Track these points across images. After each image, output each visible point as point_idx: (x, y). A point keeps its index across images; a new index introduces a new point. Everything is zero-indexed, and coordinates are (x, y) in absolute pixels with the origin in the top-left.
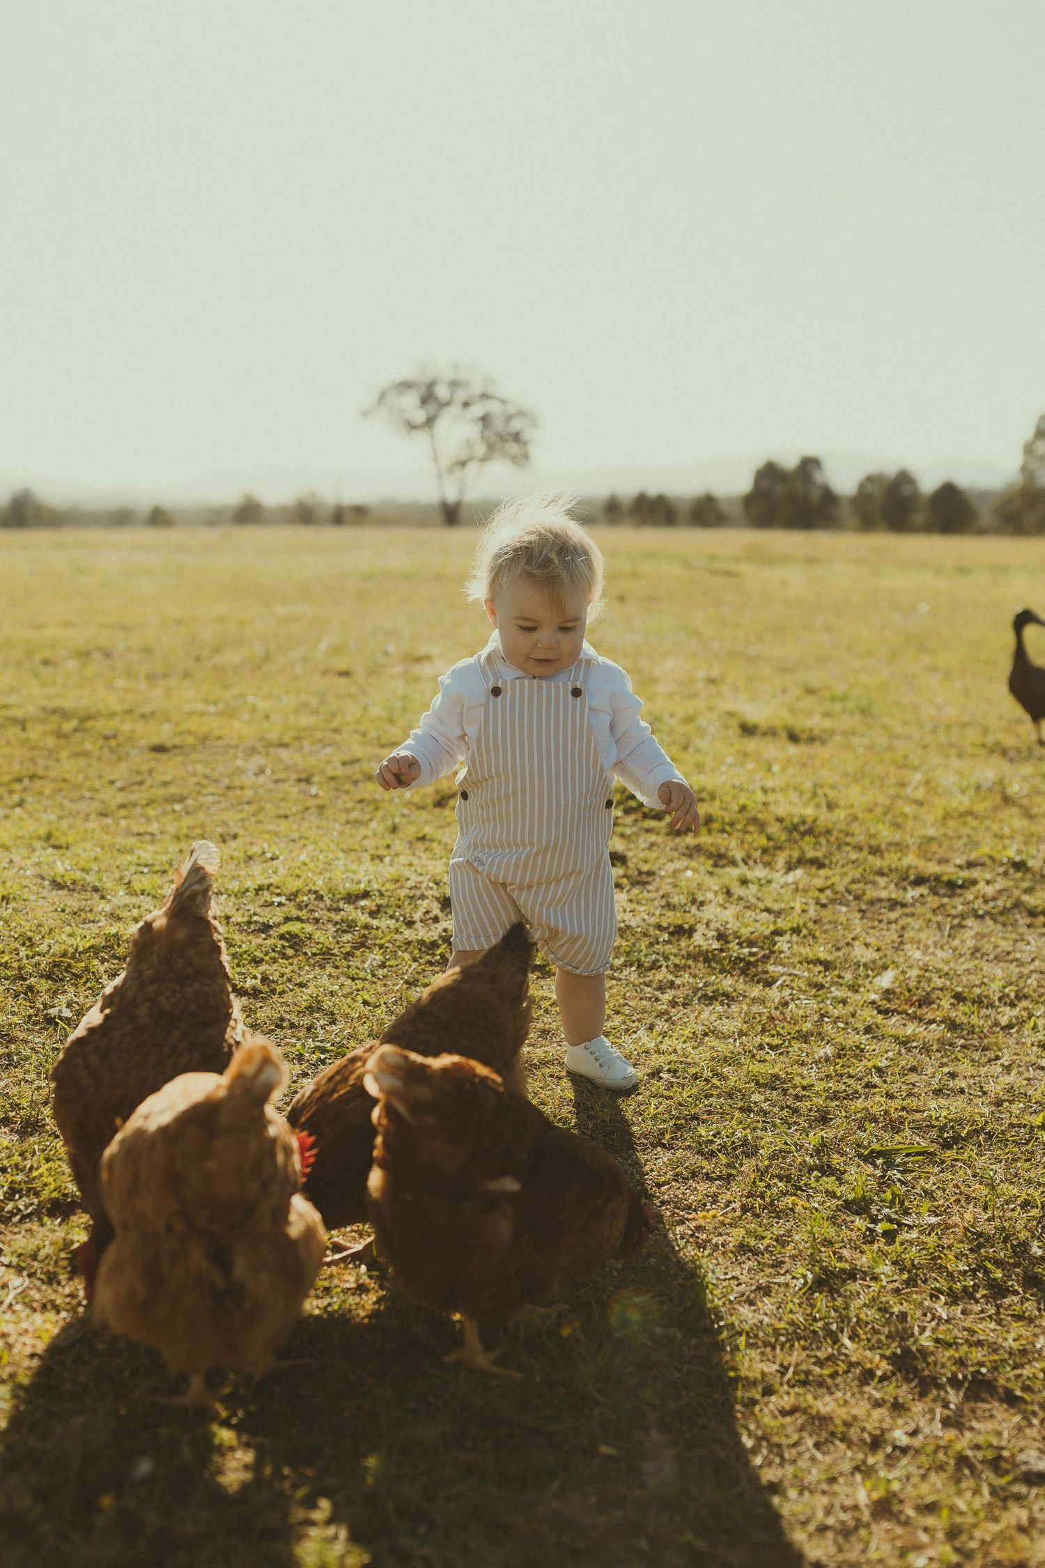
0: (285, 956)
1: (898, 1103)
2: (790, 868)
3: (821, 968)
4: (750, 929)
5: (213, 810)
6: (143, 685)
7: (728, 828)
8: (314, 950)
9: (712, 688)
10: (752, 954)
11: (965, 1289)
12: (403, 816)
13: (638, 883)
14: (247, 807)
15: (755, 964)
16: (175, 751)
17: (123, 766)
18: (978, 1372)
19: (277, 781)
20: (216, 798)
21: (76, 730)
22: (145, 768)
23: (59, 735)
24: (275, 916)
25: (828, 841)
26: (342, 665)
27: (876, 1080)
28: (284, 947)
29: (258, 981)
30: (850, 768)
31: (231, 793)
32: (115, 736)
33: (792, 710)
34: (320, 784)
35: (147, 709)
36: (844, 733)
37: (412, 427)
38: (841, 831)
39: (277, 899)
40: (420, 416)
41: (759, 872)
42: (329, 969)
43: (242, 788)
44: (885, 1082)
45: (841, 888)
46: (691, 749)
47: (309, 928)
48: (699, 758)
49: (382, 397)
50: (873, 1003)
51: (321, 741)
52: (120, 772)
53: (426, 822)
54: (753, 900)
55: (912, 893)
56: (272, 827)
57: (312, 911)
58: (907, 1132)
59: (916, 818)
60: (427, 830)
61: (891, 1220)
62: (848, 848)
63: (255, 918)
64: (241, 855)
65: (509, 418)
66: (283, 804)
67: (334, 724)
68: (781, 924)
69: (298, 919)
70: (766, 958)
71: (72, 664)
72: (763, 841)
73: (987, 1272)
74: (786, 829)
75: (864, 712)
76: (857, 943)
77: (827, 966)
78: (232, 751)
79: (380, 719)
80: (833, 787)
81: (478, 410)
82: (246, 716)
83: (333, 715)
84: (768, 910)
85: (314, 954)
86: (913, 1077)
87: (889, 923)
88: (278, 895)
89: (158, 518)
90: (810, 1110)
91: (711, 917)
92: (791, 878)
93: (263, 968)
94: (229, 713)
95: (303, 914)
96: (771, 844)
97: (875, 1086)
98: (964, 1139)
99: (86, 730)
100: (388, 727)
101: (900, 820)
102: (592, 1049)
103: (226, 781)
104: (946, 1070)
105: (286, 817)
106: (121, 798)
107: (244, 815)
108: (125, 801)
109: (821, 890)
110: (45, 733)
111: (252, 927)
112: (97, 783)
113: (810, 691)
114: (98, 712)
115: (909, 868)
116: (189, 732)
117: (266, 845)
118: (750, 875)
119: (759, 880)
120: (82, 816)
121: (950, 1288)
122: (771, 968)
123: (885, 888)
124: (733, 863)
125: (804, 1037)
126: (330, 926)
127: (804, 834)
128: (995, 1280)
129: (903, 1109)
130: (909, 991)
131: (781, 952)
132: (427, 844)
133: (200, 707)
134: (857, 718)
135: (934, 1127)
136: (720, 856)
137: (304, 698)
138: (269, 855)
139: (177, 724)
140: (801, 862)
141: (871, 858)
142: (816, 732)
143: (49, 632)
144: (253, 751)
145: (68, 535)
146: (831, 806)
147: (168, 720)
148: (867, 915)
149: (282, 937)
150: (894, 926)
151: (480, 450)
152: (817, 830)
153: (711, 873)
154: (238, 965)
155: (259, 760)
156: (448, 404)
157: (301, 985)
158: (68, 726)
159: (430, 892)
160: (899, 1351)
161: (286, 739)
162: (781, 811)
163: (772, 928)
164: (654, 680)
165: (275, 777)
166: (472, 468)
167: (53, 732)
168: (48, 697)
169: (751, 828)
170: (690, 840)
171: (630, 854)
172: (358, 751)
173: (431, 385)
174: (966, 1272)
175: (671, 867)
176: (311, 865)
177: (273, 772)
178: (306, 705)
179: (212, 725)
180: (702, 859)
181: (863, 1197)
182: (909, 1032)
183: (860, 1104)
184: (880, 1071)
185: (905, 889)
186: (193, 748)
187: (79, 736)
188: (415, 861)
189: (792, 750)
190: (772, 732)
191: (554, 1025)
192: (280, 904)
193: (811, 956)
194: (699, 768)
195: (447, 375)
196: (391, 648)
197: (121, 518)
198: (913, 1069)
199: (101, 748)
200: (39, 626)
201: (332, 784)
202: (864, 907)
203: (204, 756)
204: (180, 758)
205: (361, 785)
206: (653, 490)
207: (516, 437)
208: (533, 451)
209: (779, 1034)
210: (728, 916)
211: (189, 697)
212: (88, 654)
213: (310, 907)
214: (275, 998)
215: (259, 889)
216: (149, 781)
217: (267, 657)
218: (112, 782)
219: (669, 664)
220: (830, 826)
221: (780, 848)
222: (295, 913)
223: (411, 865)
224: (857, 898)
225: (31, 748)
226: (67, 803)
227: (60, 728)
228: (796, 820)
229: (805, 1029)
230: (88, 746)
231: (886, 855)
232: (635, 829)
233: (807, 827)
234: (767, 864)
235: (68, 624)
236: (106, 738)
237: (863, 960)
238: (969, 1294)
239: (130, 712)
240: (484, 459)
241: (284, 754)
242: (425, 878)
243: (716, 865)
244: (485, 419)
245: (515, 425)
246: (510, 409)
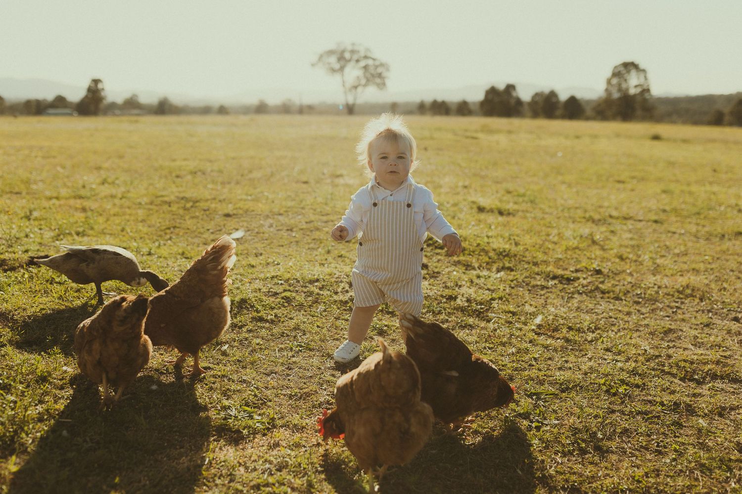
0: (284, 306)
1: (543, 373)
2: (498, 271)
3: (511, 315)
4: (481, 298)
5: (251, 242)
6: (219, 187)
7: (472, 253)
8: (296, 304)
9: (465, 190)
10: (481, 308)
11: (569, 451)
12: (332, 246)
13: (433, 277)
14: (265, 241)
15: (482, 313)
16: (234, 216)
17: (212, 223)
18: (574, 485)
19: (278, 230)
20: (253, 237)
21: (192, 207)
22: (222, 223)
23: (185, 209)
24: (279, 289)
25: (515, 260)
26: (305, 179)
27: (534, 363)
28: (283, 302)
29: (273, 317)
30: (525, 227)
31: (259, 235)
32: (208, 210)
33: (501, 201)
34: (296, 231)
35: (222, 198)
36: (523, 211)
37: (334, 71)
38: (521, 255)
39: (280, 282)
40: (337, 66)
41: (485, 273)
42: (302, 312)
43: (263, 233)
44: (537, 364)
45: (520, 280)
46: (456, 218)
47: (294, 294)
48: (460, 222)
49: (321, 57)
50: (533, 330)
51: (296, 213)
52: (211, 226)
53: (342, 249)
54: (482, 285)
55: (551, 283)
56: (276, 250)
57: (295, 287)
58: (546, 385)
59: (553, 250)
60: (343, 253)
61: (538, 422)
62: (524, 263)
63: (272, 290)
64: (264, 262)
65: (376, 67)
66: (281, 240)
67: (302, 206)
68: (494, 295)
69: (289, 290)
70: (487, 310)
71: (189, 177)
72: (487, 259)
73: (579, 444)
74: (497, 254)
75: (532, 202)
76: (527, 304)
77: (514, 314)
78: (258, 216)
79: (321, 203)
80: (518, 236)
81: (363, 63)
82: (264, 201)
83: (301, 201)
84: (488, 289)
85: (296, 306)
86: (549, 362)
87: (541, 295)
88: (281, 280)
89: (222, 110)
90: (505, 375)
91: (464, 292)
92: (499, 275)
93: (275, 311)
94: (256, 200)
95: (291, 288)
96: (490, 260)
97: (533, 366)
98: (571, 389)
99: (196, 207)
100: (325, 207)
101: (547, 251)
103: (256, 230)
104: (564, 359)
105: (282, 246)
106: (212, 237)
107: (264, 245)
108: (214, 238)
109: (512, 281)
110: (179, 208)
111: (270, 293)
112: (202, 230)
113: (509, 192)
114: (201, 199)
115: (550, 271)
116: (240, 208)
117: (274, 258)
118: (481, 274)
119: (485, 276)
120: (196, 244)
121: (563, 450)
122: (490, 315)
123: (539, 280)
124: (474, 269)
125: (503, 344)
126: (303, 294)
127: (505, 256)
128: (582, 447)
129: (545, 375)
130: (549, 325)
131: (494, 308)
132: (343, 259)
133: (244, 197)
134: (529, 205)
135: (558, 383)
136: (468, 266)
137: (289, 193)
138: (276, 263)
139: (235, 205)
140: (503, 268)
141: (533, 267)
142: (511, 211)
143: (178, 163)
144: (267, 217)
145: (183, 118)
146: (517, 244)
147: (231, 203)
148: (532, 292)
149: (283, 298)
150: (543, 297)
151: (363, 81)
152: (510, 256)
153: (464, 273)
154: (265, 310)
155: (270, 221)
156: (350, 61)
157: (291, 319)
158: (189, 205)
159: (345, 280)
160: (541, 475)
161: (282, 212)
162: (495, 246)
163: (490, 297)
164: (440, 187)
165: (277, 228)
166: (360, 89)
167: (182, 207)
168: (180, 192)
169: (482, 254)
170: (455, 258)
171: (429, 264)
172: (312, 218)
173: (343, 52)
174: (570, 444)
175: (447, 270)
176: (294, 267)
177: (276, 226)
178: (289, 196)
179: (250, 205)
180: (460, 267)
181: (527, 412)
182: (548, 343)
183: (526, 373)
184: (535, 359)
185: (548, 281)
186: (242, 215)
187: (193, 209)
188: (338, 266)
189: (500, 219)
190: (491, 211)
191: (397, 337)
192: (281, 284)
193: (507, 310)
194: (459, 227)
195: (349, 48)
196: (325, 171)
197: (206, 111)
198: (550, 359)
199: (203, 215)
200: (174, 160)
201: (302, 232)
202: (530, 288)
203: (245, 219)
204: (237, 220)
205: (314, 232)
206: (440, 99)
207: (380, 75)
208: (387, 82)
209: (493, 343)
210: (471, 292)
211: (239, 192)
212: (195, 173)
213: (294, 285)
214: (280, 324)
215: (273, 277)
216: (224, 230)
217: (272, 175)
218: (208, 230)
219: (447, 179)
220: (516, 253)
221: (494, 262)
222: (288, 288)
223: (336, 268)
224: (527, 284)
225: (173, 215)
226: (190, 239)
227: (185, 206)
228: (501, 250)
229: (504, 341)
230: (197, 214)
231: (540, 266)
232: (431, 253)
233: (506, 253)
234: (489, 269)
235: (185, 160)
236: (205, 210)
237: (529, 312)
238: (571, 453)
239: (214, 199)
240: (365, 85)
241: (280, 218)
242: (343, 274)
243: (466, 269)
244: (366, 68)
245: (379, 70)
246: (377, 63)
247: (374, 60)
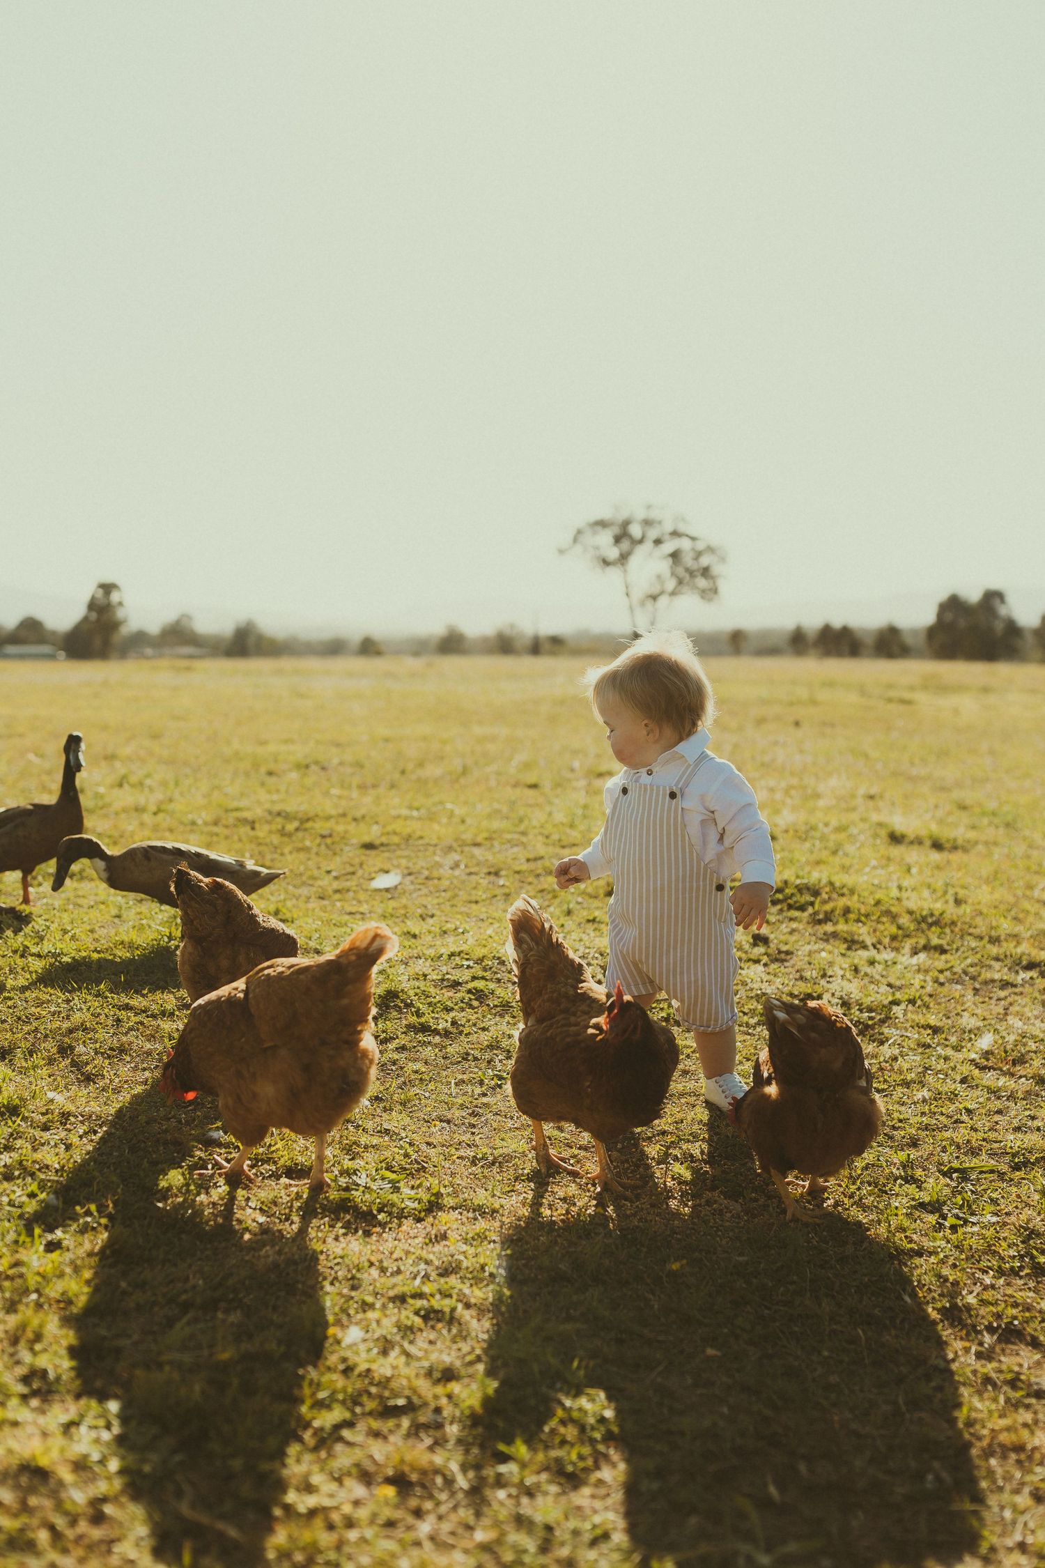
0: (471, 1007)
1: (980, 1135)
2: (915, 952)
3: (929, 1031)
4: (870, 999)
5: (415, 895)
6: (355, 794)
7: (863, 919)
8: (496, 1003)
9: (871, 803)
10: (871, 1018)
11: (1012, 1268)
12: (578, 903)
13: (777, 960)
14: (443, 894)
15: (872, 1027)
16: (382, 848)
17: (338, 859)
19: (470, 874)
20: (418, 887)
21: (297, 829)
22: (357, 861)
23: (283, 833)
24: (464, 975)
25: (952, 931)
26: (532, 779)
27: (965, 1118)
28: (470, 999)
29: (449, 1024)
30: (984, 873)
31: (431, 883)
32: (330, 836)
33: (941, 822)
34: (507, 876)
35: (358, 814)
36: (986, 843)
37: (606, 563)
38: (965, 923)
39: (466, 963)
40: (613, 553)
41: (887, 955)
42: (507, 1018)
43: (439, 879)
44: (971, 1119)
45: (958, 969)
46: (840, 853)
47: (492, 986)
48: (847, 862)
49: (578, 535)
50: (973, 1061)
51: (509, 841)
52: (335, 864)
53: (597, 908)
54: (878, 977)
55: (1024, 975)
56: (463, 909)
57: (496, 973)
58: (984, 1156)
59: (1037, 914)
60: (597, 913)
61: (958, 1217)
62: (969, 938)
63: (447, 976)
64: (437, 930)
65: (699, 554)
66: (474, 892)
67: (522, 828)
68: (898, 995)
69: (483, 978)
70: (883, 1021)
71: (294, 775)
72: (894, 930)
73: (1033, 1257)
74: (916, 920)
75: (1008, 825)
76: (965, 1014)
77: (936, 1030)
78: (431, 849)
79: (563, 824)
80: (964, 887)
82: (444, 820)
83: (521, 820)
84: (890, 985)
85: (496, 1006)
86: (997, 1118)
87: (999, 999)
88: (467, 959)
89: (369, 648)
90: (904, 1137)
91: (837, 987)
92: (915, 960)
93: (452, 1014)
94: (432, 817)
95: (488, 974)
96: (900, 932)
97: (963, 1122)
98: (1033, 1164)
99: (306, 830)
100: (568, 831)
101: (1021, 916)
102: (721, 1083)
103: (426, 873)
104: (1027, 1113)
105: (477, 902)
106: (336, 885)
107: (441, 900)
108: (340, 887)
109: (941, 972)
110: (270, 832)
111: (446, 983)
112: (316, 873)
113: (963, 807)
114: (316, 815)
115: (1023, 954)
116: (395, 833)
117: (458, 923)
118: (878, 957)
119: (886, 962)
120: (303, 898)
121: (1000, 1267)
122: (886, 1031)
123: (999, 971)
124: (865, 947)
125: (907, 1084)
126: (510, 985)
127: (931, 925)
128: (1039, 1263)
129: (984, 1140)
130: (1006, 1052)
131: (896, 1018)
132: (596, 925)
133: (405, 812)
134: (1001, 831)
135: (1008, 1154)
136: (853, 942)
137: (496, 806)
138: (461, 930)
139: (384, 826)
140: (926, 948)
141: (989, 946)
142: (960, 842)
143: (272, 748)
144: (450, 849)
145: (286, 663)
146: (959, 902)
147: (377, 823)
148: (980, 993)
149: (469, 992)
150: (1003, 1002)
151: (671, 584)
152: (943, 922)
153: (843, 955)
154: (433, 1012)
155: (455, 857)
156: (641, 541)
157: (484, 1029)
158: (291, 827)
159: (595, 962)
160: (948, 1305)
161: (479, 839)
162: (912, 905)
163: (890, 998)
165: (468, 871)
166: (663, 601)
167: (279, 831)
168: (273, 802)
169: (884, 919)
170: (829, 928)
171: (772, 937)
172: (541, 850)
173: (626, 524)
174: (1015, 1257)
175: (808, 948)
176: (496, 938)
177: (466, 866)
178: (498, 811)
179: (414, 827)
180: (837, 943)
181: (938, 1200)
182: (1000, 1083)
183: (947, 1134)
184: (969, 1111)
185: (1017, 972)
186: (398, 845)
187: (300, 834)
188: (585, 937)
189: (935, 856)
190: (918, 841)
191: (693, 1068)
192: (469, 967)
193: (922, 1022)
194: (845, 869)
195: (640, 514)
196: (576, 764)
197: (334, 648)
198: (999, 1112)
199: (319, 845)
200: (263, 743)
201: (517, 876)
202: (978, 986)
203: (406, 853)
204: (387, 854)
205: (542, 879)
206: (837, 623)
207: (706, 572)
208: (723, 586)
209: (885, 1081)
210: (853, 989)
211: (395, 803)
212: (307, 767)
213: (494, 969)
214: (462, 1038)
215: (452, 954)
216: (360, 872)
217: (465, 771)
218: (329, 872)
219: (833, 782)
220: (955, 918)
221: (908, 936)
222: (481, 974)
223: (581, 940)
224: (973, 978)
225: (260, 844)
226: (290, 887)
227: (283, 828)
228: (924, 913)
229: (909, 1078)
230: (308, 843)
231: (1004, 944)
232: (780, 917)
233: (934, 919)
234: (897, 950)
235: (286, 741)
236: (323, 837)
237: (968, 1028)
238: (1015, 1272)
239: (344, 815)
240: (673, 594)
241: (477, 851)
242: (592, 951)
243: (849, 949)
244: (675, 556)
245: (705, 561)
246: (700, 546)
247: (693, 539)
